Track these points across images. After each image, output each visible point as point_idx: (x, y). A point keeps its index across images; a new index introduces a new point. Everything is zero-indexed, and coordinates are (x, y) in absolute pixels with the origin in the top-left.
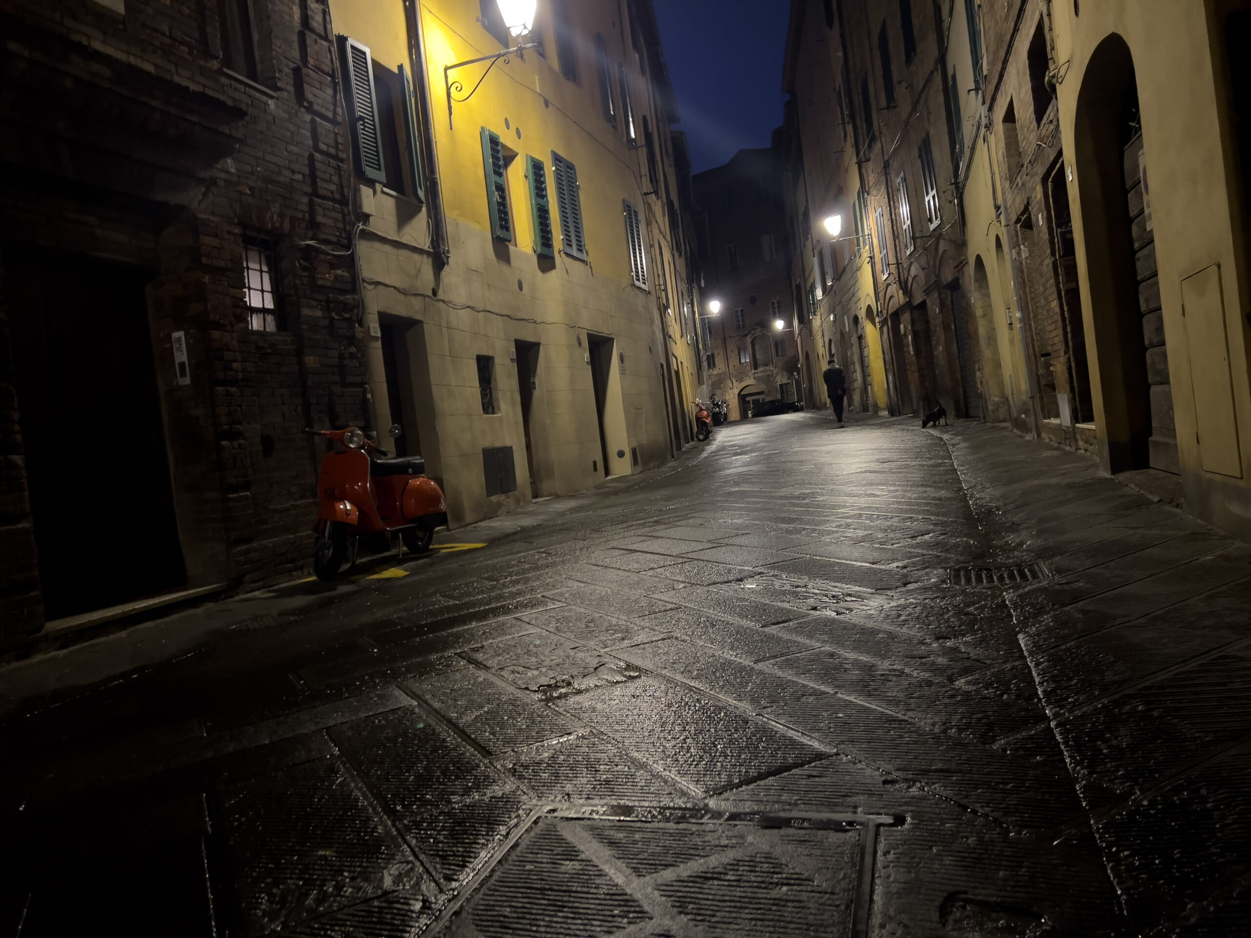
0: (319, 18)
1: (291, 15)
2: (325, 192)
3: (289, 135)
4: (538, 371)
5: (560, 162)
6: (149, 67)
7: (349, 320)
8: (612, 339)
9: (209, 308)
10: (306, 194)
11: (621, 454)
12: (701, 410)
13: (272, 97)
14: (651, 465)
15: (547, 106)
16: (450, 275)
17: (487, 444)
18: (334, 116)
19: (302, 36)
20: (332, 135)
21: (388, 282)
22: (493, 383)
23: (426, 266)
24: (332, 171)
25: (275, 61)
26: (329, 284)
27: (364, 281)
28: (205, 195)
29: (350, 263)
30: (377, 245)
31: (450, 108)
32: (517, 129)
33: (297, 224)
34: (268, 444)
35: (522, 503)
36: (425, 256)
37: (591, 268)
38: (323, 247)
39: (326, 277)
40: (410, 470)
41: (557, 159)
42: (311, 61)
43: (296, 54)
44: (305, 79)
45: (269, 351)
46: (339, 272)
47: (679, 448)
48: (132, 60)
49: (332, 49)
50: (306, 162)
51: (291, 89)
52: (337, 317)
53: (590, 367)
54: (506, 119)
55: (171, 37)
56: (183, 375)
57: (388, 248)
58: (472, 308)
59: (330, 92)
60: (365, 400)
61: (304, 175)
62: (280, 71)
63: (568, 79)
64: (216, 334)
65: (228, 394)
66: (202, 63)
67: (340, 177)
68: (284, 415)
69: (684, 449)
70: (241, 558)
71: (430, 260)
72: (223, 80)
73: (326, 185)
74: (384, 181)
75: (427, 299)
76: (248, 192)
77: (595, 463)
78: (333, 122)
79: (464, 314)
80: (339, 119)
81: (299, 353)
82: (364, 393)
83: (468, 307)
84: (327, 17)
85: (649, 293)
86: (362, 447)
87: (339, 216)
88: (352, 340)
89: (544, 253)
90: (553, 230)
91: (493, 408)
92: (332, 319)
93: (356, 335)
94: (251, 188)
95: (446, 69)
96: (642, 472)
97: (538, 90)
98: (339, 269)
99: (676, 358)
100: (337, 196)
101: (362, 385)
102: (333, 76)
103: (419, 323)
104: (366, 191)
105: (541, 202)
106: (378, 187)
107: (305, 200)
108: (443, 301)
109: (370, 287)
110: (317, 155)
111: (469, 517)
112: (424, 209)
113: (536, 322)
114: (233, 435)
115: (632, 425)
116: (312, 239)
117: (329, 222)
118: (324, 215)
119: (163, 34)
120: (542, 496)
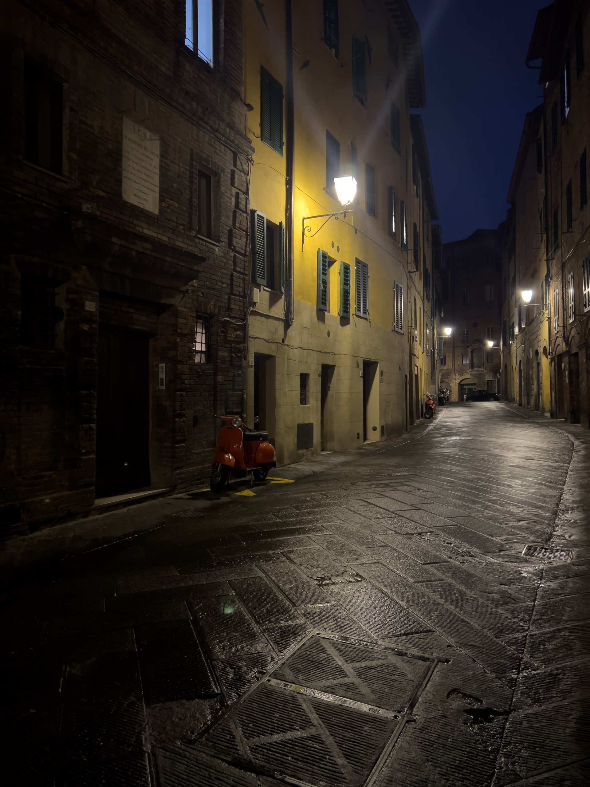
0: (244, 202)
1: (231, 203)
2: (236, 292)
3: (223, 264)
4: (333, 381)
5: (360, 263)
6: (166, 239)
7: (240, 357)
8: (377, 363)
9: (178, 354)
10: (227, 293)
11: (375, 429)
12: (430, 399)
13: (217, 246)
14: (392, 436)
15: (356, 233)
16: (292, 331)
17: (300, 422)
18: (245, 253)
19: (235, 213)
20: (243, 263)
21: (261, 337)
22: (307, 387)
23: (281, 326)
24: (241, 281)
25: (221, 228)
26: (233, 339)
27: (249, 337)
28: (182, 298)
29: (244, 328)
30: (258, 318)
31: (303, 240)
32: (338, 247)
33: (222, 309)
34: (196, 421)
35: (315, 455)
36: (281, 322)
37: (370, 322)
38: (232, 321)
39: (232, 335)
40: (261, 439)
41: (358, 262)
42: (237, 225)
43: (231, 223)
44: (234, 235)
45: (202, 373)
46: (238, 333)
47: (412, 423)
48: (159, 236)
49: (248, 217)
50: (229, 277)
51: (227, 240)
52: (234, 356)
53: (362, 379)
54: (332, 242)
55: (176, 223)
56: (162, 385)
57: (263, 319)
58: (301, 348)
59: (244, 240)
60: (243, 398)
61: (227, 284)
62: (223, 232)
63: (371, 215)
64: (179, 366)
65: (182, 395)
66: (188, 233)
67: (244, 283)
68: (204, 405)
69: (415, 424)
70: (177, 477)
71: (283, 323)
72: (197, 240)
73: (237, 289)
74: (266, 285)
75: (279, 344)
76: (202, 295)
77: (358, 434)
78: (244, 255)
79: (297, 351)
80: (247, 253)
81: (215, 374)
82: (243, 395)
83: (300, 347)
84: (248, 201)
85: (403, 334)
86: (240, 427)
87: (241, 304)
88: (240, 367)
89: (344, 316)
90: (351, 303)
91: (306, 401)
92: (232, 357)
93: (243, 365)
94: (203, 293)
95: (303, 220)
96: (386, 440)
97: (352, 224)
98: (238, 331)
99: (417, 367)
100: (242, 294)
101: (242, 390)
102: (246, 232)
103: (274, 357)
104: (256, 290)
105: (346, 287)
106: (262, 287)
107: (226, 297)
108: (287, 345)
109: (252, 340)
110: (235, 273)
111: (286, 461)
112: (283, 297)
113: (335, 354)
114: (181, 416)
115: (383, 413)
116: (227, 317)
117: (237, 307)
118: (235, 304)
119: (173, 222)
120: (327, 451)
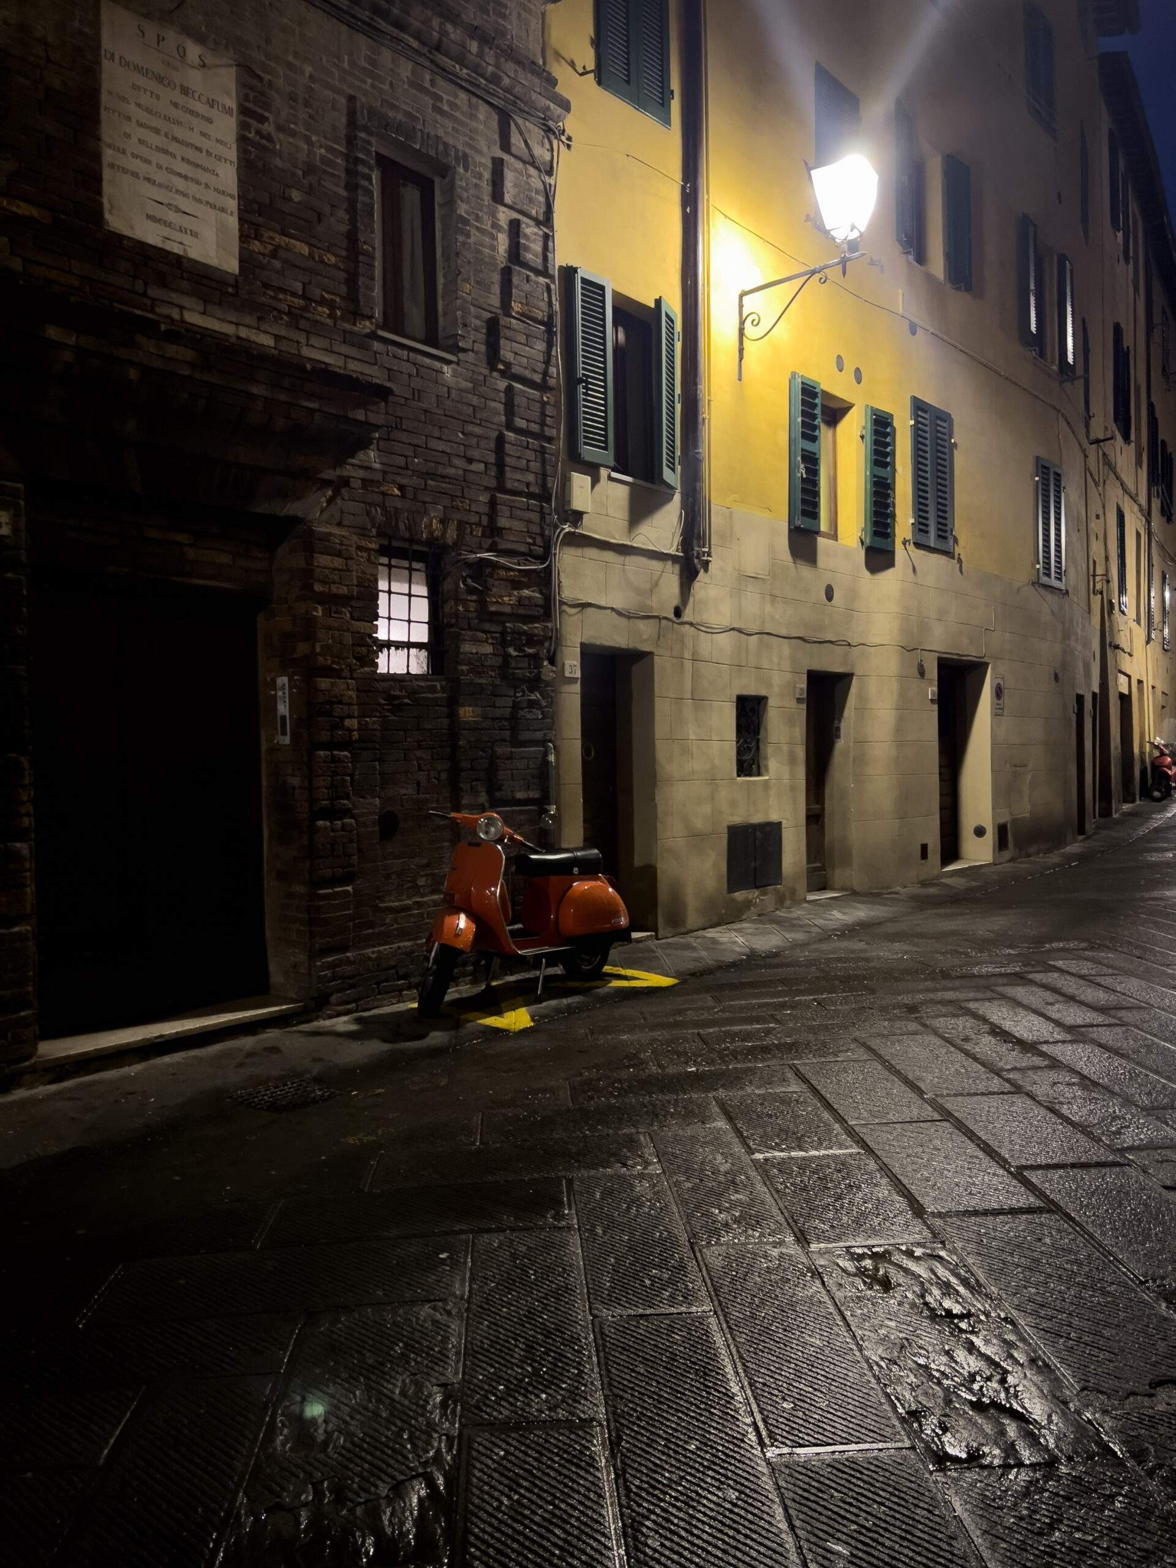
0: (538, 247)
1: (493, 248)
2: (516, 484)
3: (470, 410)
4: (846, 713)
5: (925, 411)
6: (267, 340)
7: (535, 657)
8: (986, 665)
9: (318, 649)
10: (486, 488)
11: (980, 832)
13: (448, 362)
14: (1033, 849)
15: (914, 333)
16: (705, 587)
17: (738, 819)
18: (544, 380)
19: (506, 275)
20: (537, 407)
21: (603, 603)
22: (762, 732)
23: (670, 579)
24: (530, 455)
25: (459, 313)
26: (508, 610)
27: (562, 603)
28: (330, 501)
29: (545, 580)
30: (592, 552)
31: (741, 350)
32: (857, 369)
33: (468, 531)
34: (388, 825)
35: (788, 903)
36: (670, 563)
37: (960, 561)
38: (502, 560)
39: (505, 600)
40: (576, 870)
41: (919, 407)
42: (516, 307)
43: (495, 300)
44: (504, 332)
45: (407, 701)
46: (526, 592)
47: (1106, 813)
48: (243, 332)
49: (553, 286)
50: (492, 445)
51: (482, 348)
52: (514, 653)
53: (936, 707)
54: (839, 357)
55: (304, 296)
56: (284, 733)
57: (609, 556)
58: (740, 631)
59: (541, 346)
60: (546, 763)
61: (486, 464)
62: (465, 325)
63: (959, 289)
64: (324, 683)
65: (334, 760)
66: (348, 326)
67: (544, 462)
68: (418, 784)
69: (1115, 816)
70: (328, 973)
71: (677, 568)
72: (377, 346)
73: (518, 476)
74: (612, 463)
75: (664, 622)
76: (397, 492)
77: (924, 848)
78: (543, 387)
79: (725, 641)
80: (552, 382)
81: (453, 702)
82: (546, 754)
83: (733, 629)
84: (550, 244)
85: (1067, 592)
87: (535, 517)
88: (536, 683)
89: (876, 545)
90: (898, 512)
91: (759, 767)
92: (506, 657)
93: (543, 677)
94: (401, 488)
95: (741, 296)
96: (1012, 860)
97: (901, 311)
98: (528, 587)
99: (1129, 677)
100: (535, 489)
101: (543, 742)
102: (549, 324)
103: (649, 655)
104: (580, 482)
105: (881, 472)
106: (604, 472)
107: (484, 498)
108: (691, 624)
109: (574, 611)
110: (510, 435)
111: (693, 919)
112: (677, 497)
113: (849, 645)
114: (332, 814)
115: (1003, 791)
116: (488, 551)
117: (517, 525)
118: (511, 517)
119: (294, 294)
120: (833, 889)
